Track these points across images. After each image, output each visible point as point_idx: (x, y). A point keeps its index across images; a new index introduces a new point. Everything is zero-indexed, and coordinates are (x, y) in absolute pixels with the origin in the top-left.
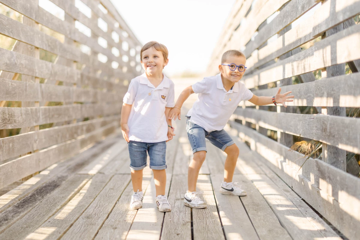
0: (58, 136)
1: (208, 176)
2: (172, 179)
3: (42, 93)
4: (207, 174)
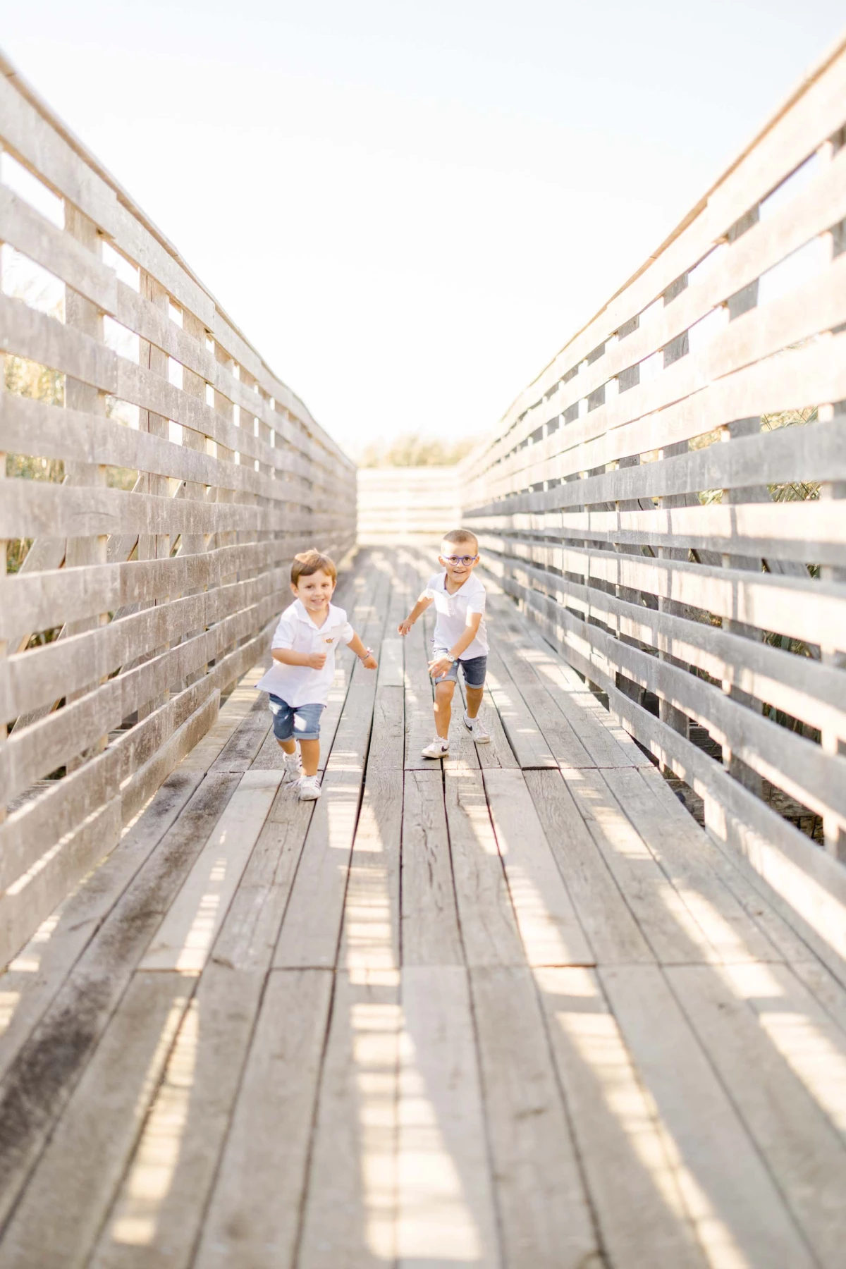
0: (62, 815)
1: (592, 971)
2: (471, 994)
3: (16, 688)
4: (586, 966)
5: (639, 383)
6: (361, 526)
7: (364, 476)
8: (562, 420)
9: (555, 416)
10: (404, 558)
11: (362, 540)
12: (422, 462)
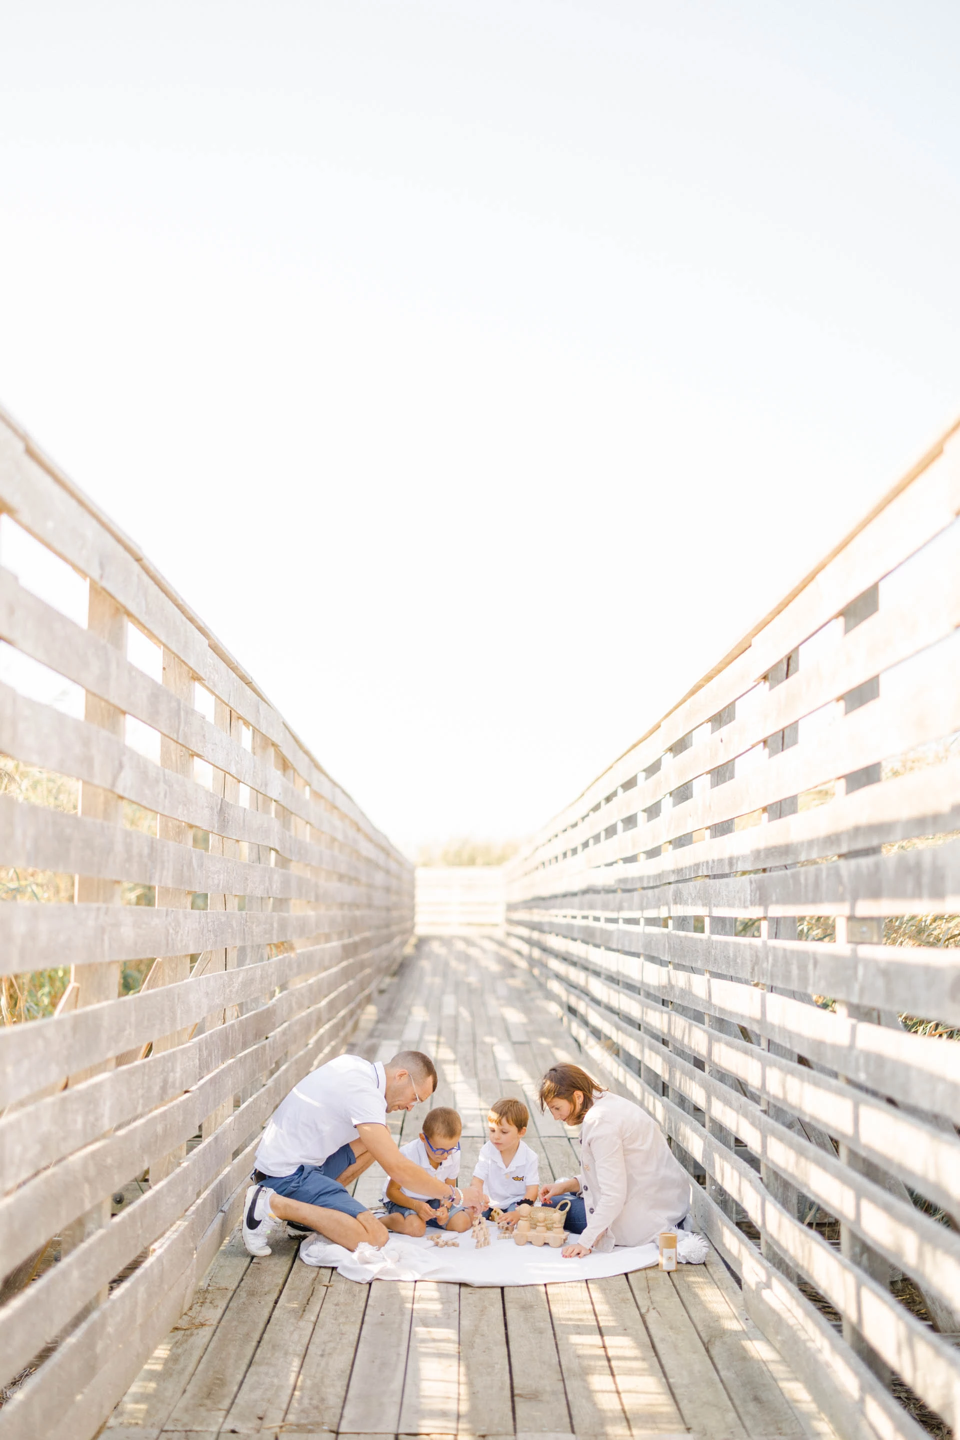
5: (732, 777)
6: (419, 918)
7: (421, 874)
8: (620, 826)
9: (613, 822)
10: (460, 946)
11: (421, 930)
12: (472, 862)
